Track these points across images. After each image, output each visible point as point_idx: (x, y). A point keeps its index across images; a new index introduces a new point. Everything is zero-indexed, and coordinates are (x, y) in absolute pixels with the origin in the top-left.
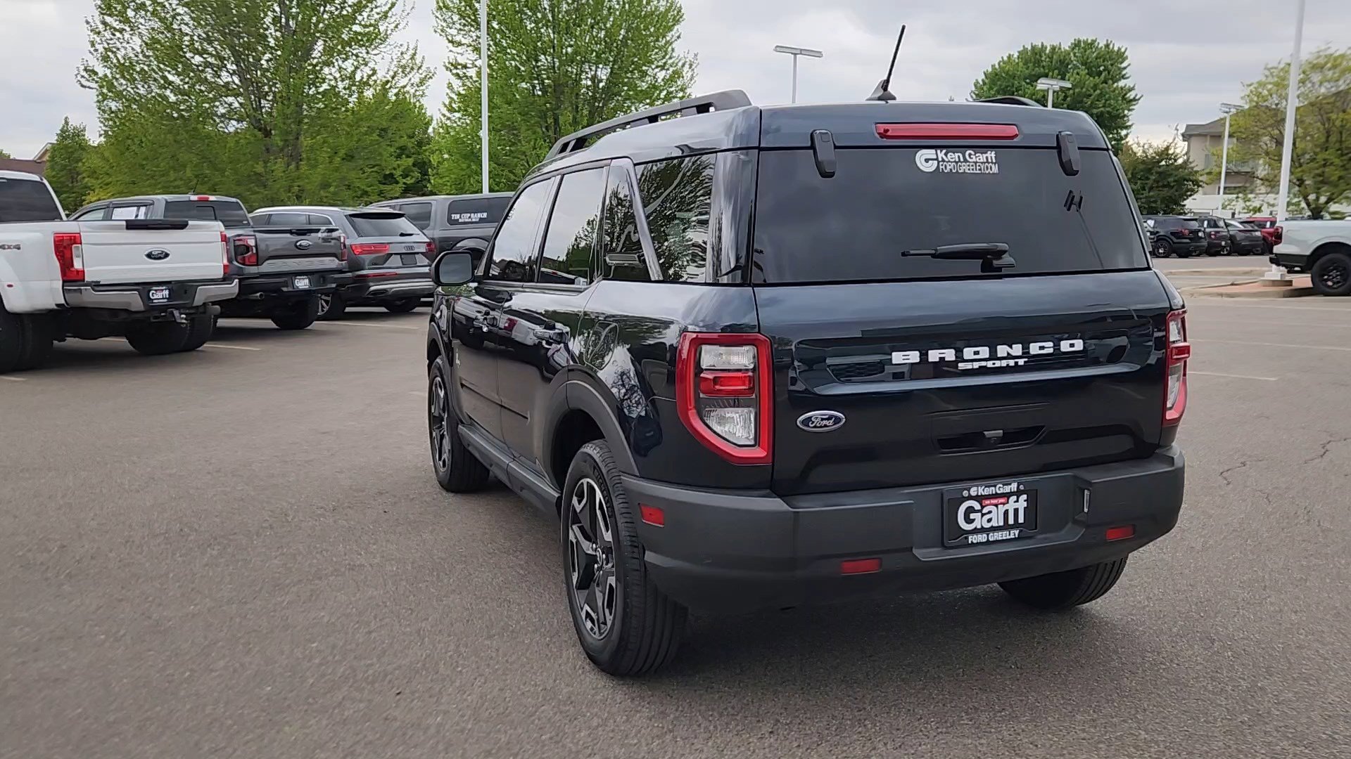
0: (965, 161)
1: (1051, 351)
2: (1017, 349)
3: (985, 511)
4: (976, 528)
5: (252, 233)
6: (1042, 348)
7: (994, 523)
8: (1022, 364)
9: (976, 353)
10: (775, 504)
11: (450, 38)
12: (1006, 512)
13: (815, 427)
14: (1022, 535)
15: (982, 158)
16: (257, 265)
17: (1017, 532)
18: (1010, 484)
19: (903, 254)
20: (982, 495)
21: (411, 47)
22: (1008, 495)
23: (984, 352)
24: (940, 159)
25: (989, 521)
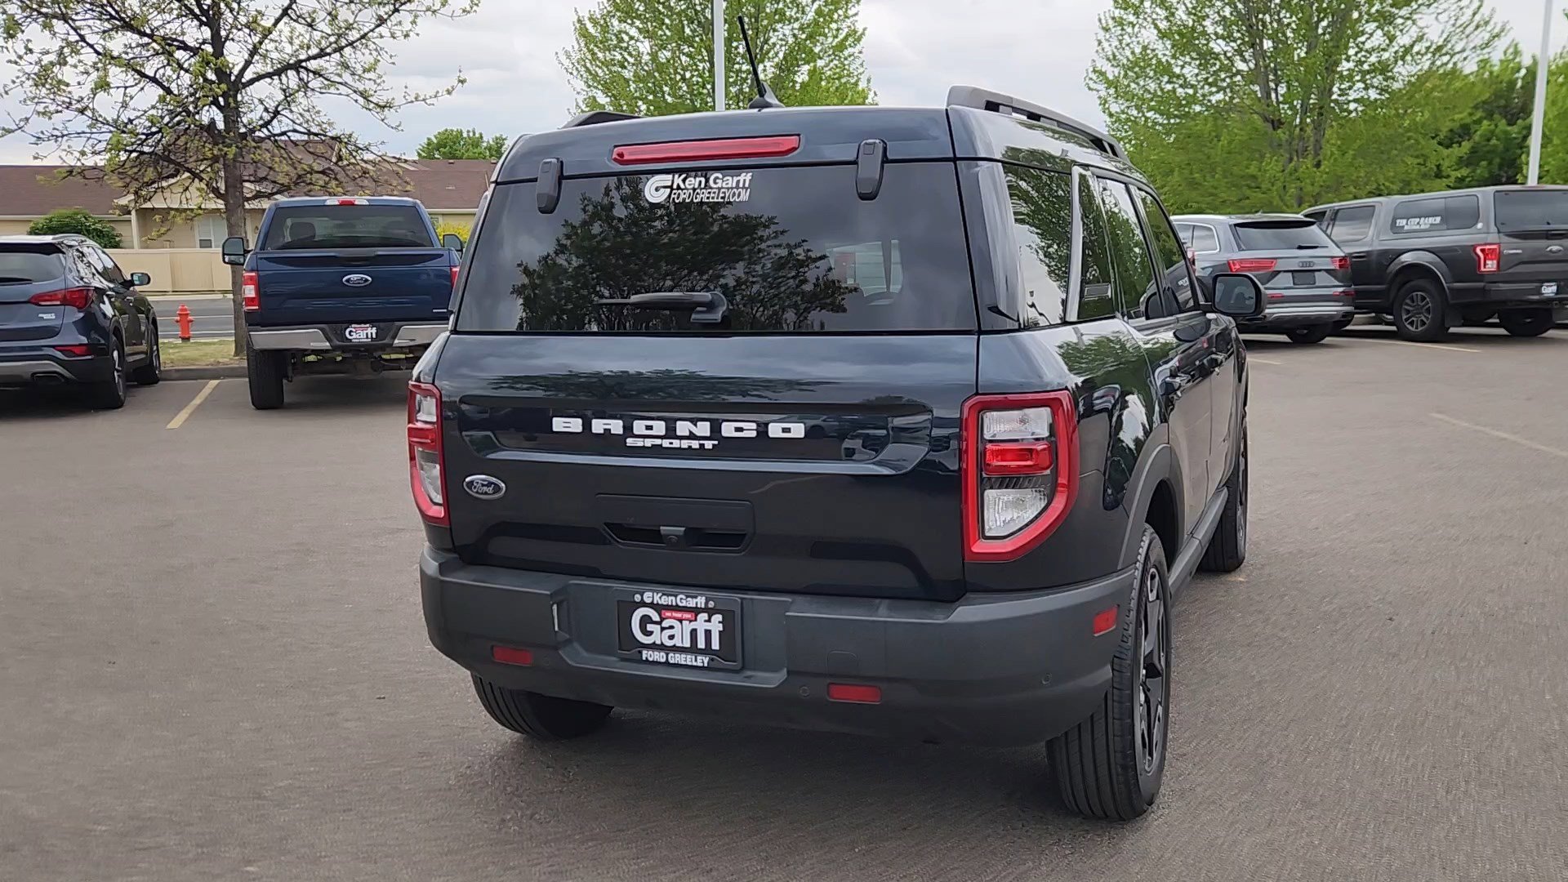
0: (708, 187)
1: (753, 434)
2: (704, 429)
3: (665, 624)
4: (654, 643)
6: (738, 429)
7: (677, 642)
8: (711, 447)
9: (649, 428)
12: (694, 632)
13: (477, 492)
14: (713, 664)
15: (731, 181)
17: (706, 660)
18: (696, 597)
20: (658, 604)
22: (696, 611)
23: (660, 427)
24: (675, 186)
25: (671, 637)
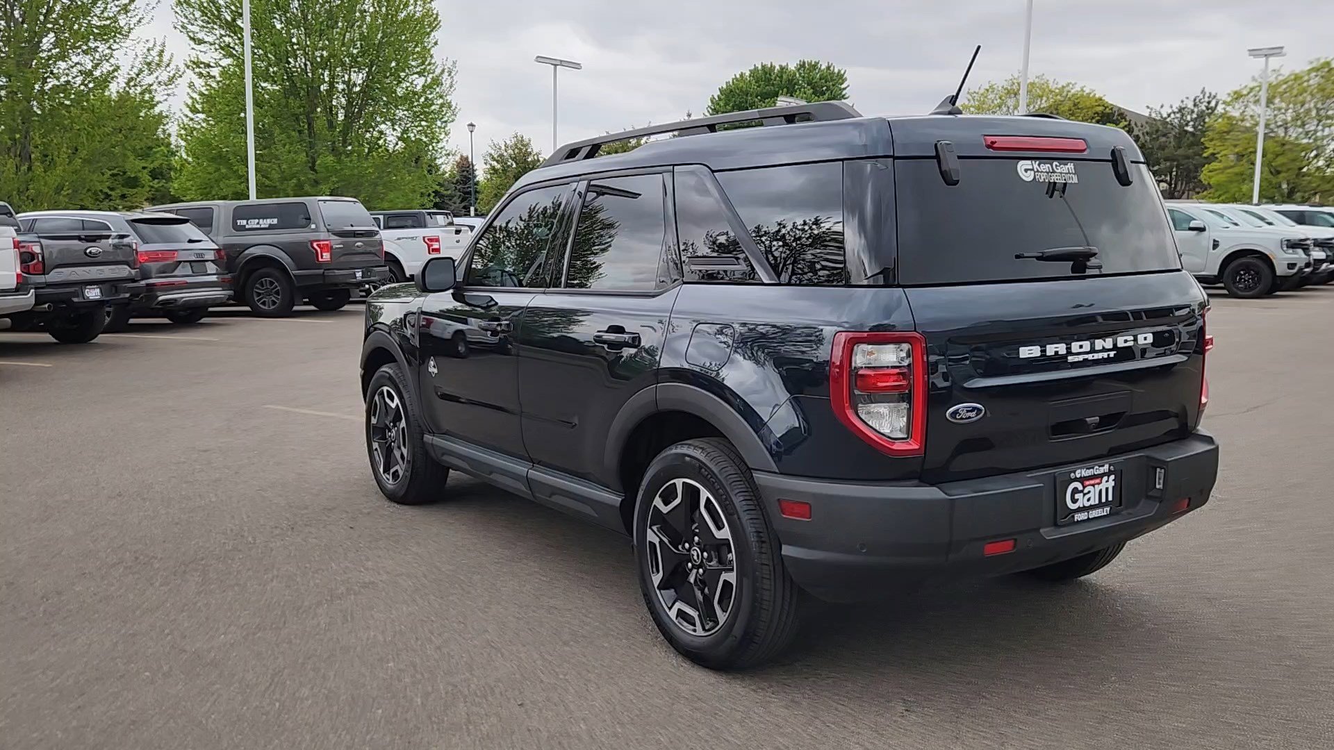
0: (1054, 172)
1: (1132, 343)
2: (1109, 343)
3: (1086, 491)
4: (1079, 507)
5: (37, 240)
6: (1126, 341)
7: (1092, 502)
8: (1113, 356)
9: (1081, 347)
10: (931, 493)
11: (192, 36)
12: (1100, 491)
13: (962, 419)
14: (1112, 511)
15: (1065, 169)
16: (44, 274)
17: (1108, 509)
18: (1103, 466)
19: (1018, 257)
21: (158, 43)
22: (1101, 476)
23: (1086, 345)
24: (1035, 170)
25: (1089, 500)
